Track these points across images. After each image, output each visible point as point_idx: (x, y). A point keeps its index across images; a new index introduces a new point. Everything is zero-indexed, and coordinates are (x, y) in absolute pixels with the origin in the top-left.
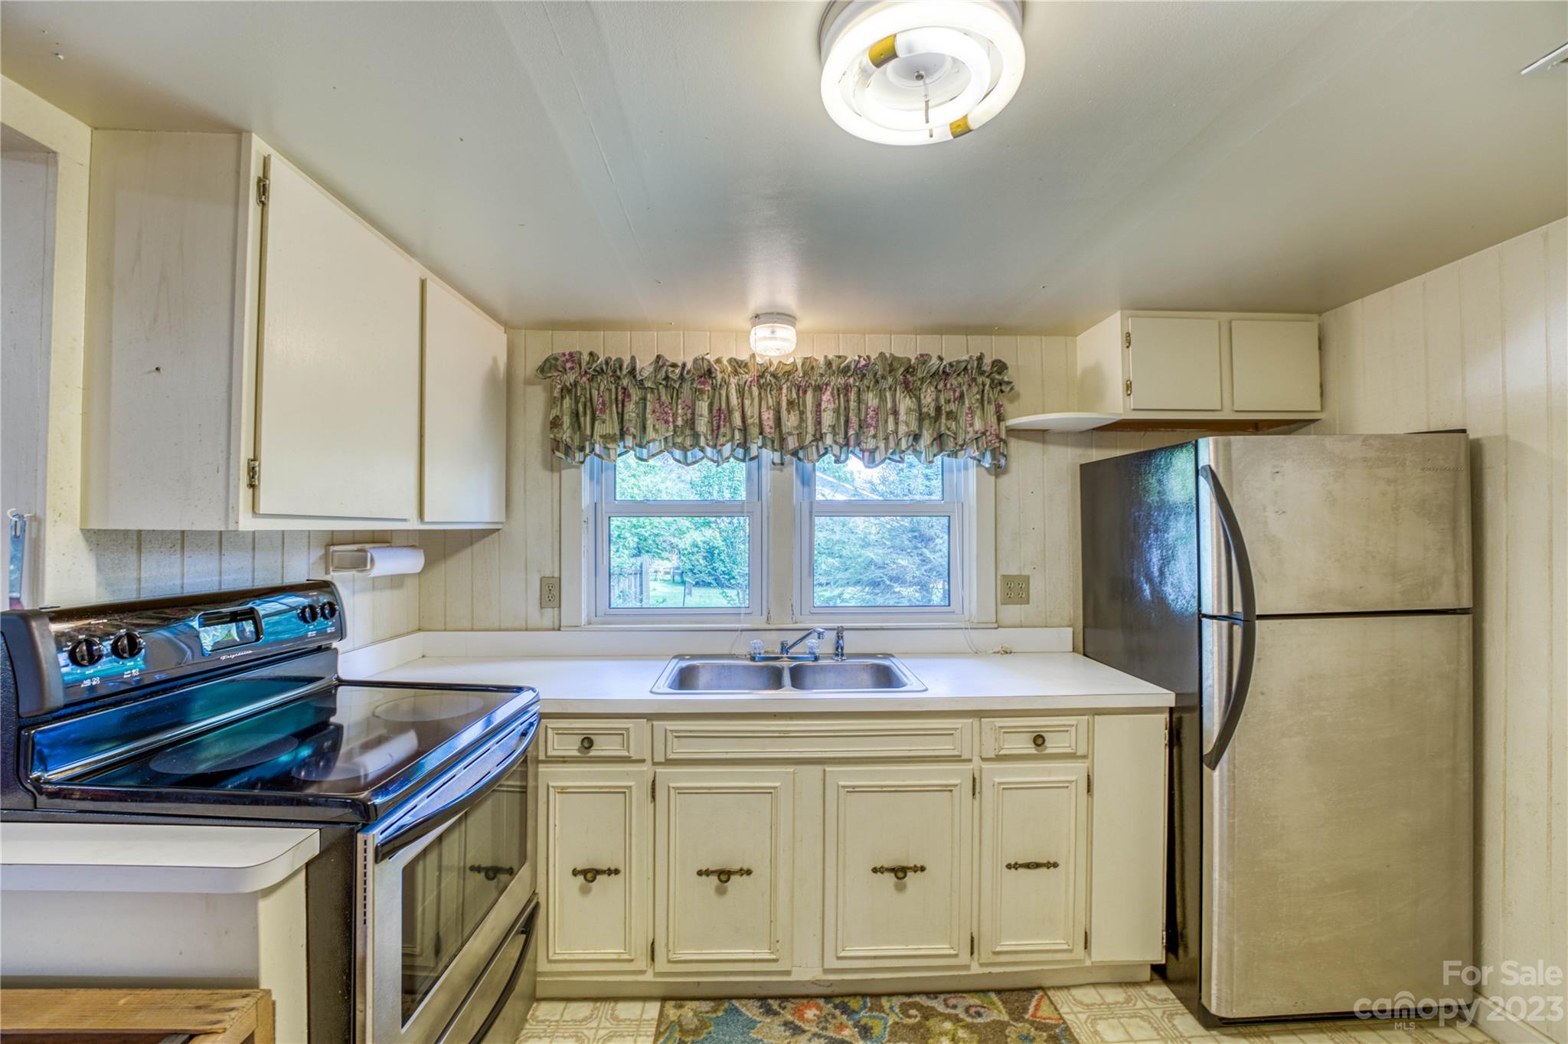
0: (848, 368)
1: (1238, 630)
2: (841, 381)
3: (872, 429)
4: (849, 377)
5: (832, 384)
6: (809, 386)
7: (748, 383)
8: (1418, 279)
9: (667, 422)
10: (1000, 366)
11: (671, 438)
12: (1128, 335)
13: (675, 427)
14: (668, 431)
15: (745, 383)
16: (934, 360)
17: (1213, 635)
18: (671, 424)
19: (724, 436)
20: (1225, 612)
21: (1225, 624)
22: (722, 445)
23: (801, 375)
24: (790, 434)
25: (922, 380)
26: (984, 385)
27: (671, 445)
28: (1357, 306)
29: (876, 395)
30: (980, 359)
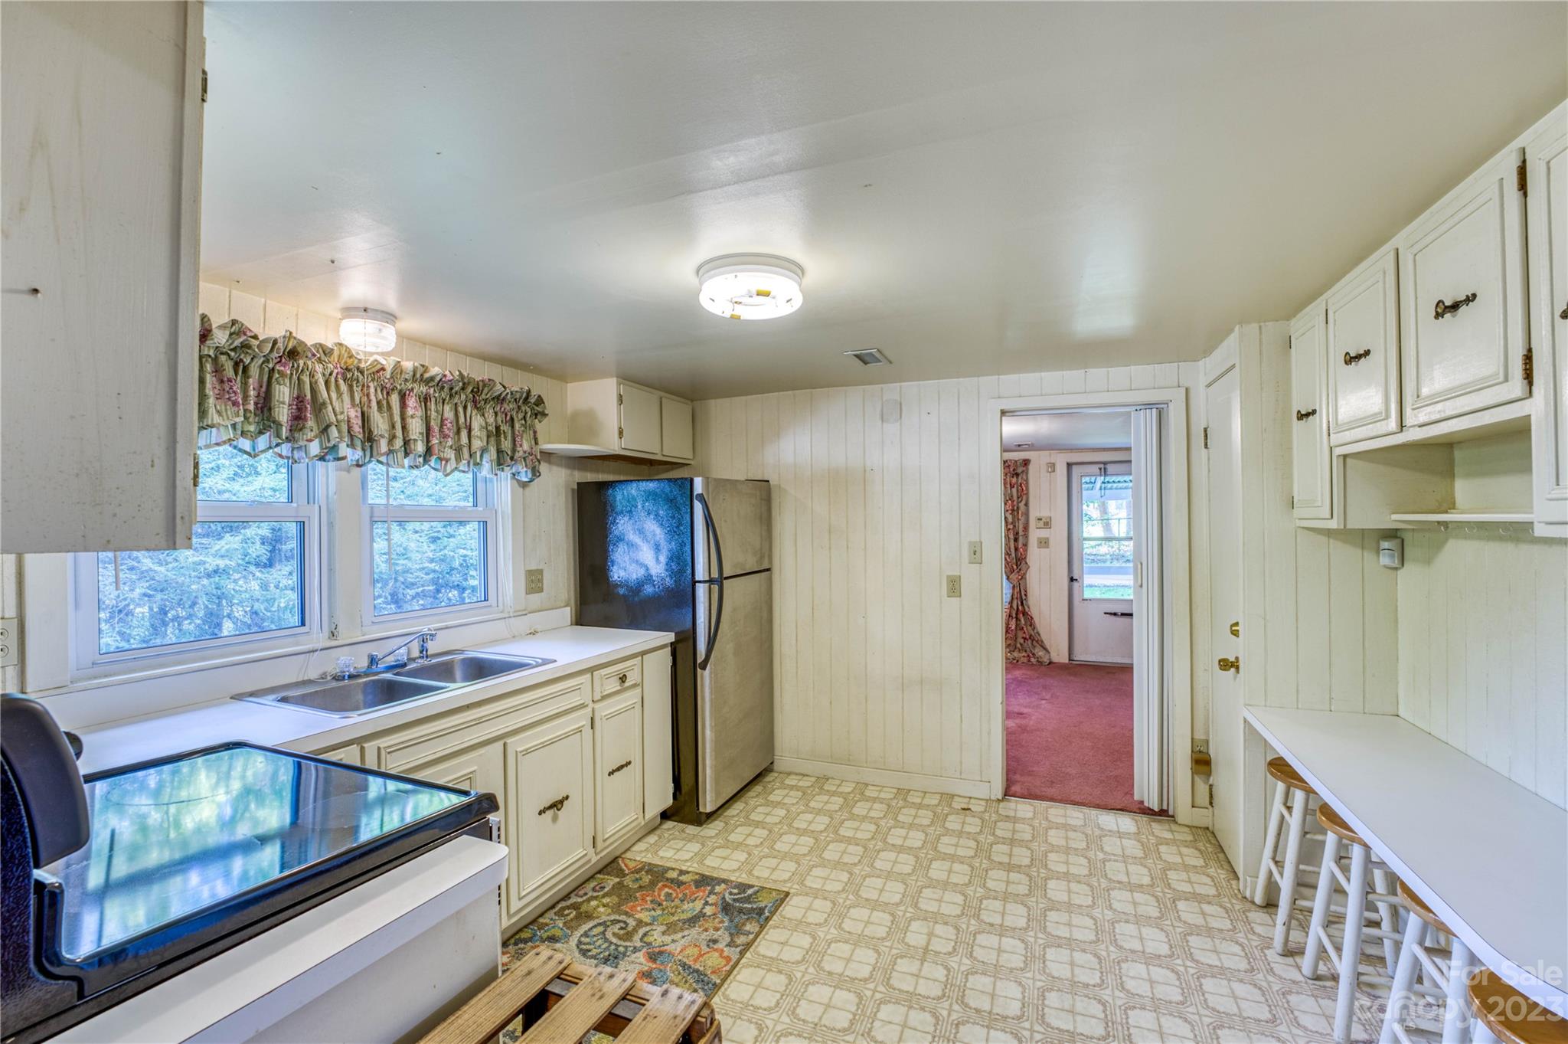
0: (432, 379)
1: (715, 588)
2: (424, 389)
3: (450, 439)
4: (430, 387)
5: (415, 391)
6: (393, 390)
7: (334, 375)
8: (744, 398)
9: (235, 404)
10: (540, 401)
11: (240, 424)
12: (621, 396)
13: (245, 411)
14: (238, 415)
15: (331, 374)
16: (499, 387)
17: (701, 591)
18: (241, 407)
19: (312, 430)
20: (707, 578)
21: (707, 585)
22: (310, 441)
23: (388, 377)
24: (382, 436)
25: (486, 401)
26: (526, 413)
27: (240, 433)
28: (712, 402)
29: (451, 408)
30: (529, 392)
